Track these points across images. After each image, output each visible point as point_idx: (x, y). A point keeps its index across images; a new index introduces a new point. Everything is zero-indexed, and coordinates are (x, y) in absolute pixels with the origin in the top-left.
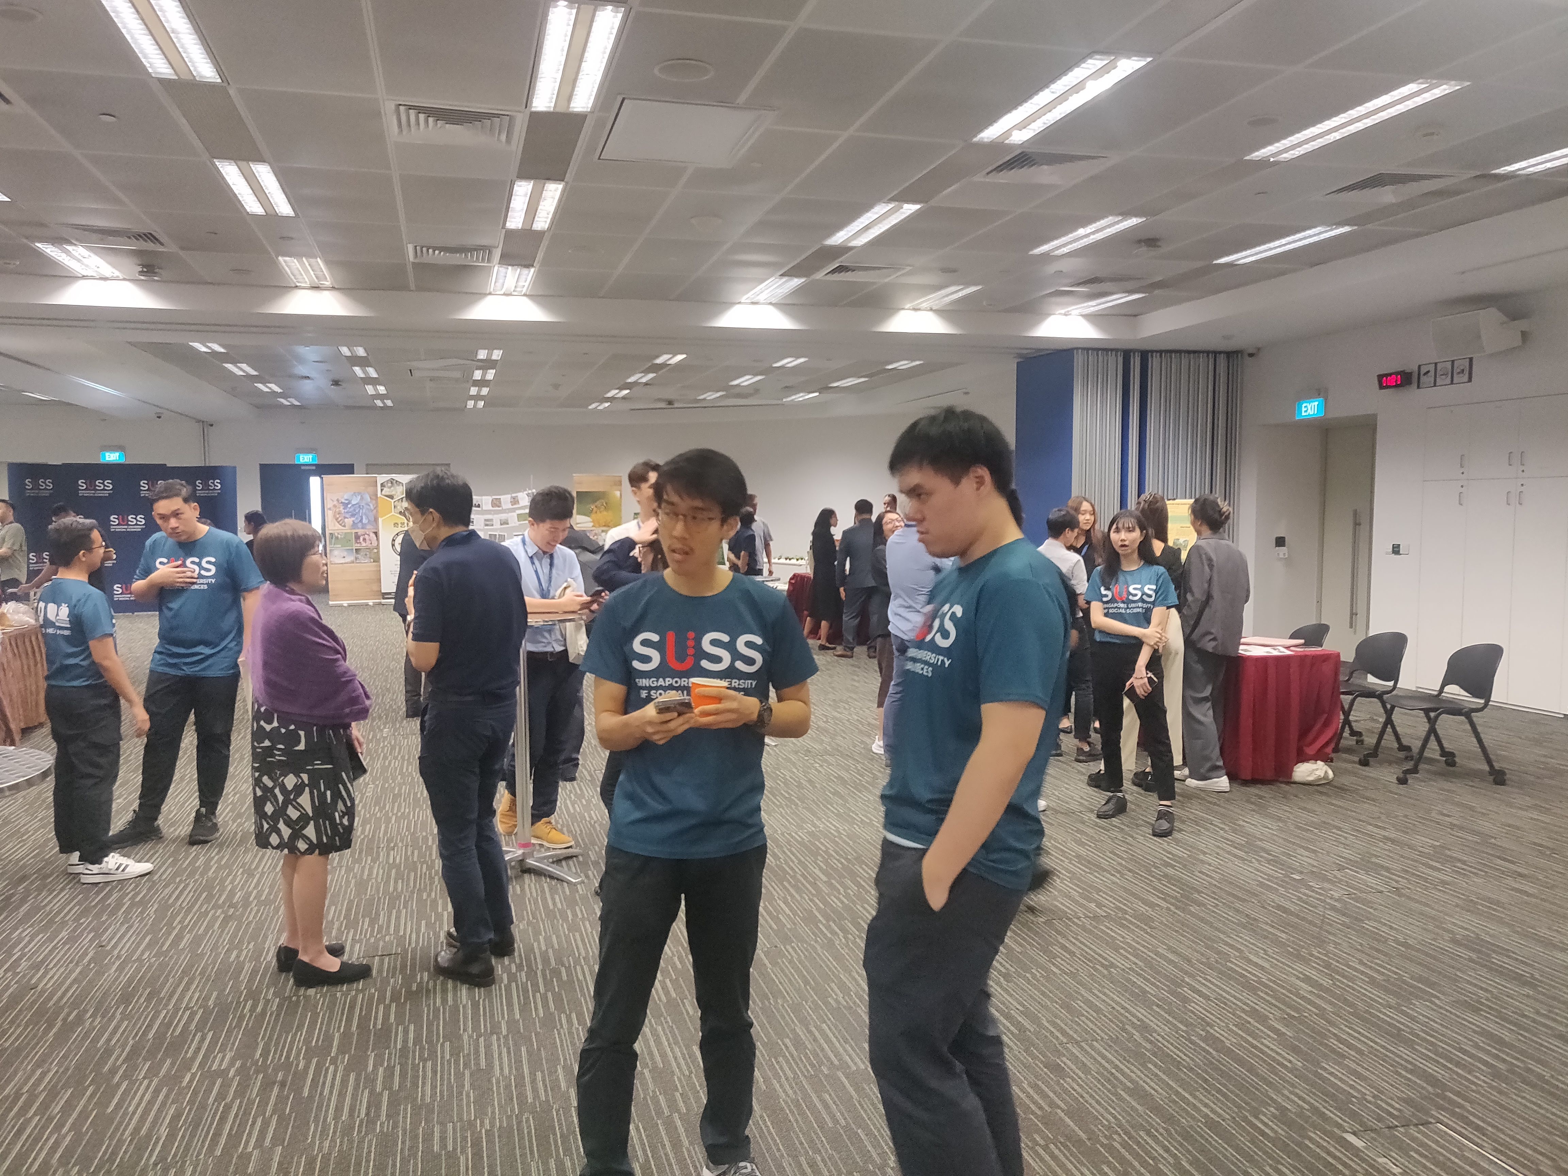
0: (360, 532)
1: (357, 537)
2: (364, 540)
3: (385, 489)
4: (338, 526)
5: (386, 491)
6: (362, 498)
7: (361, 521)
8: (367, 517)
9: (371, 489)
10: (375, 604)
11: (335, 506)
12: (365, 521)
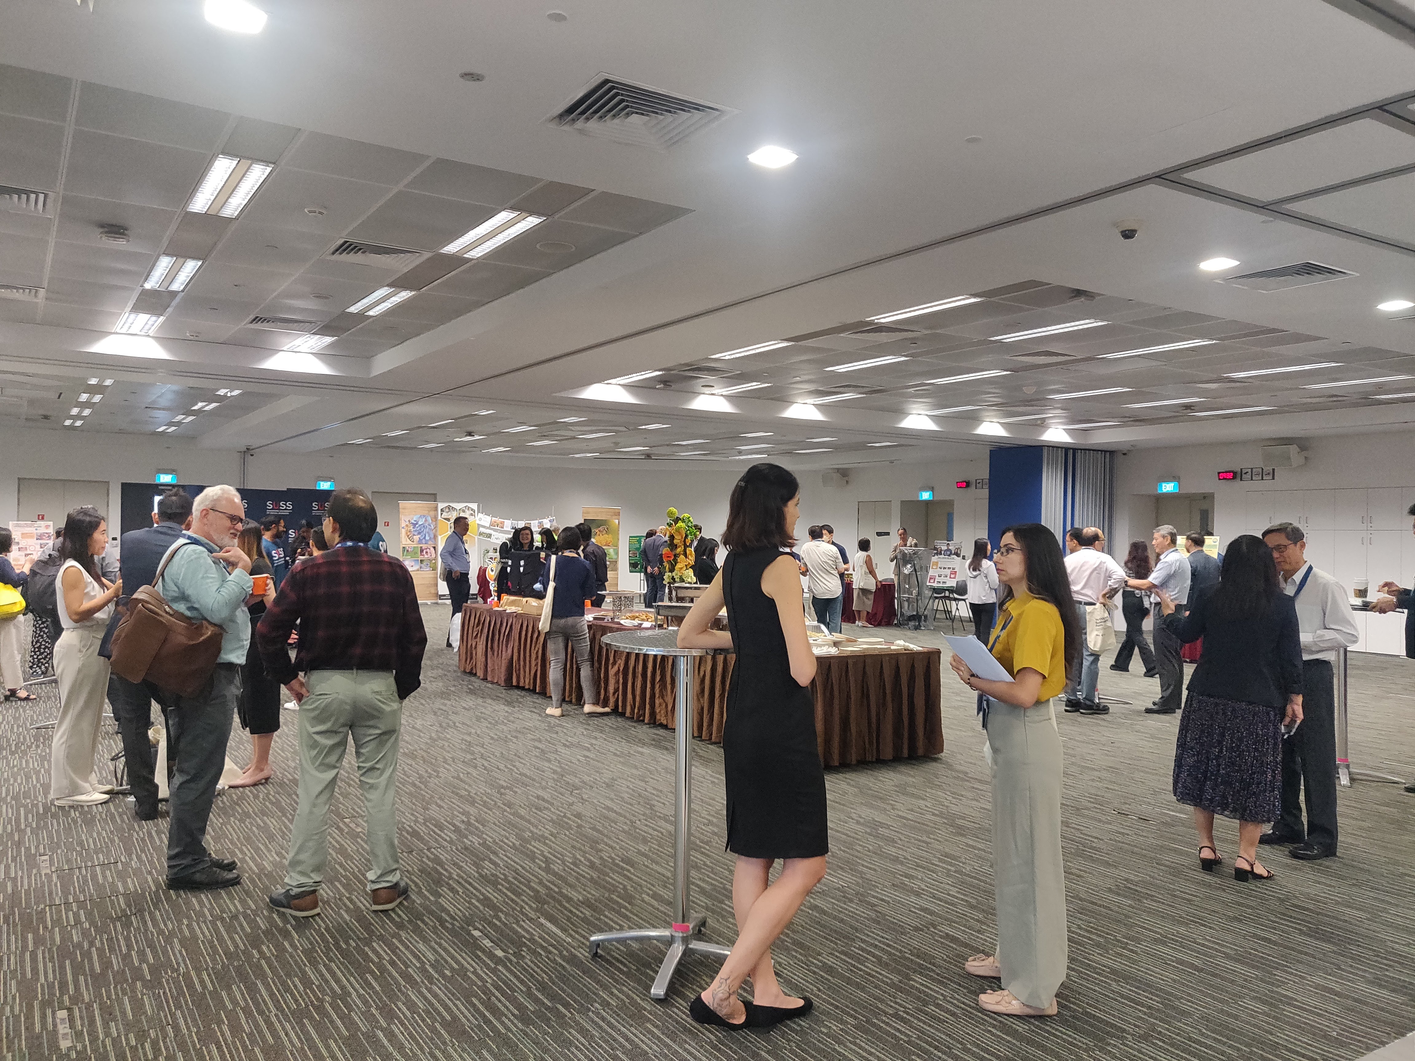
0: (424, 546)
1: (422, 551)
2: (427, 552)
3: (444, 513)
4: (409, 542)
5: (445, 515)
6: (426, 521)
7: (425, 538)
8: (429, 535)
9: (432, 513)
10: (432, 603)
11: (407, 526)
12: (427, 538)
